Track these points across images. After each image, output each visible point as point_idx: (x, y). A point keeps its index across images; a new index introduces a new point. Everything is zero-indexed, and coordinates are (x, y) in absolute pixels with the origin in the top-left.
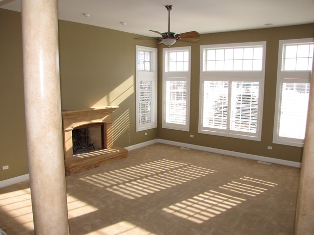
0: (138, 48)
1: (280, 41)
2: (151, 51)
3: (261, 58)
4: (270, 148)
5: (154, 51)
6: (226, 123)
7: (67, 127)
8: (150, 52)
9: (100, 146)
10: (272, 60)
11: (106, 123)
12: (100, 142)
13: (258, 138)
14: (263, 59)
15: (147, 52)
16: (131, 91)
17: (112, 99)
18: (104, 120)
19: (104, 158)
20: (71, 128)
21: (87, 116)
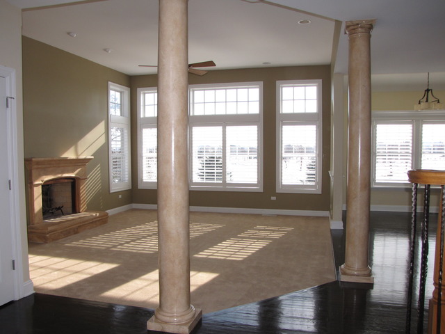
0: (111, 85)
1: (277, 81)
2: (123, 90)
3: (258, 99)
4: (274, 198)
5: (127, 92)
6: (221, 177)
7: (36, 180)
8: (121, 93)
9: (70, 210)
10: (270, 102)
11: (78, 179)
12: (70, 205)
13: (260, 189)
14: (260, 101)
15: (118, 91)
16: (102, 141)
17: (80, 150)
18: (76, 174)
19: (84, 222)
20: (41, 182)
21: (59, 167)
